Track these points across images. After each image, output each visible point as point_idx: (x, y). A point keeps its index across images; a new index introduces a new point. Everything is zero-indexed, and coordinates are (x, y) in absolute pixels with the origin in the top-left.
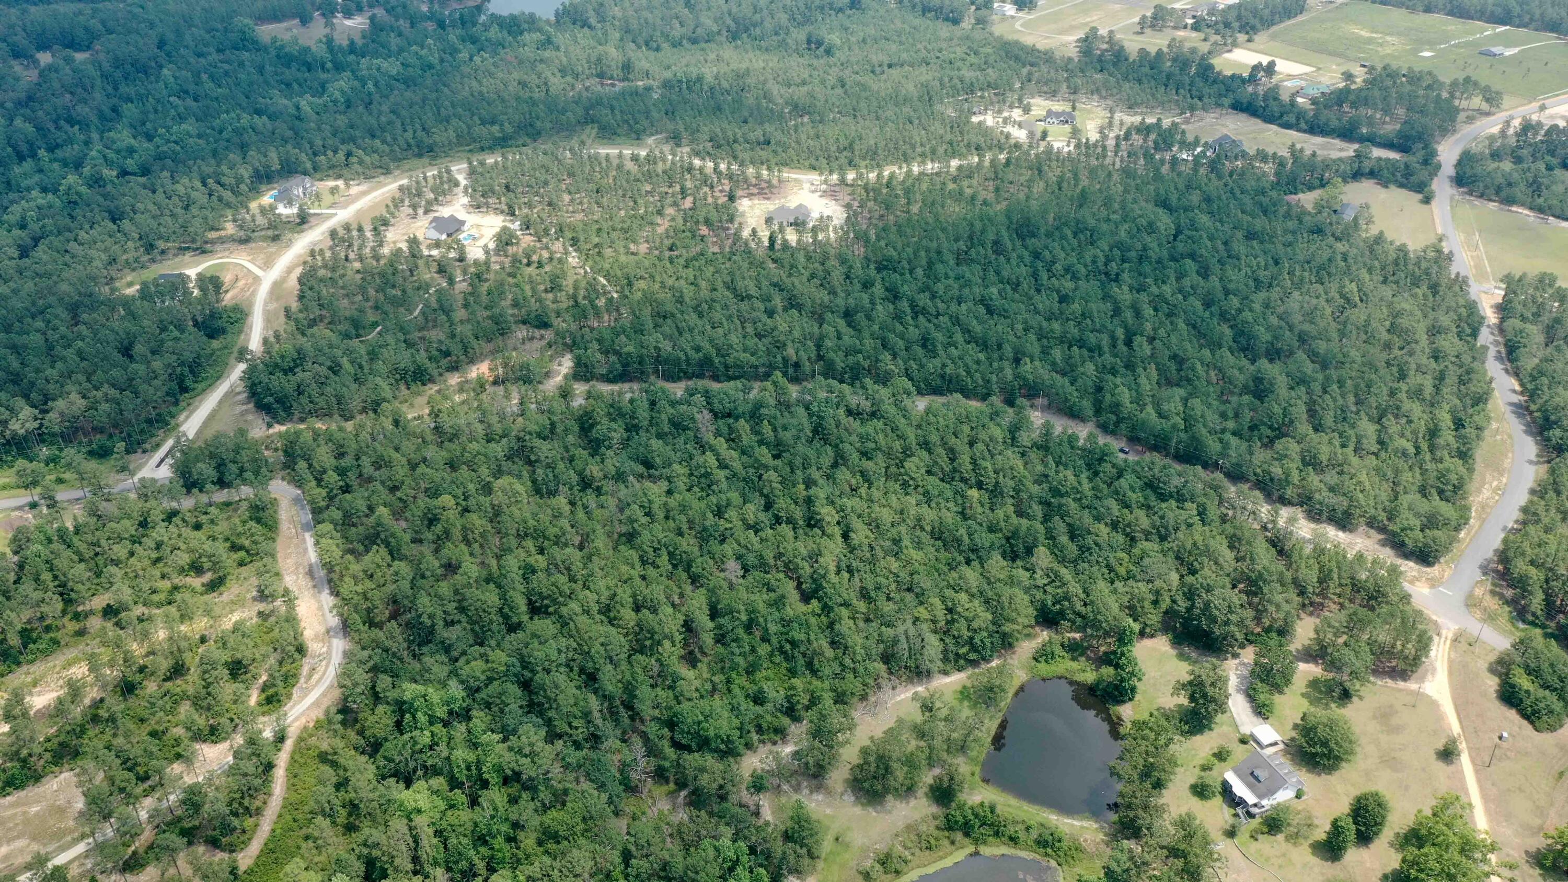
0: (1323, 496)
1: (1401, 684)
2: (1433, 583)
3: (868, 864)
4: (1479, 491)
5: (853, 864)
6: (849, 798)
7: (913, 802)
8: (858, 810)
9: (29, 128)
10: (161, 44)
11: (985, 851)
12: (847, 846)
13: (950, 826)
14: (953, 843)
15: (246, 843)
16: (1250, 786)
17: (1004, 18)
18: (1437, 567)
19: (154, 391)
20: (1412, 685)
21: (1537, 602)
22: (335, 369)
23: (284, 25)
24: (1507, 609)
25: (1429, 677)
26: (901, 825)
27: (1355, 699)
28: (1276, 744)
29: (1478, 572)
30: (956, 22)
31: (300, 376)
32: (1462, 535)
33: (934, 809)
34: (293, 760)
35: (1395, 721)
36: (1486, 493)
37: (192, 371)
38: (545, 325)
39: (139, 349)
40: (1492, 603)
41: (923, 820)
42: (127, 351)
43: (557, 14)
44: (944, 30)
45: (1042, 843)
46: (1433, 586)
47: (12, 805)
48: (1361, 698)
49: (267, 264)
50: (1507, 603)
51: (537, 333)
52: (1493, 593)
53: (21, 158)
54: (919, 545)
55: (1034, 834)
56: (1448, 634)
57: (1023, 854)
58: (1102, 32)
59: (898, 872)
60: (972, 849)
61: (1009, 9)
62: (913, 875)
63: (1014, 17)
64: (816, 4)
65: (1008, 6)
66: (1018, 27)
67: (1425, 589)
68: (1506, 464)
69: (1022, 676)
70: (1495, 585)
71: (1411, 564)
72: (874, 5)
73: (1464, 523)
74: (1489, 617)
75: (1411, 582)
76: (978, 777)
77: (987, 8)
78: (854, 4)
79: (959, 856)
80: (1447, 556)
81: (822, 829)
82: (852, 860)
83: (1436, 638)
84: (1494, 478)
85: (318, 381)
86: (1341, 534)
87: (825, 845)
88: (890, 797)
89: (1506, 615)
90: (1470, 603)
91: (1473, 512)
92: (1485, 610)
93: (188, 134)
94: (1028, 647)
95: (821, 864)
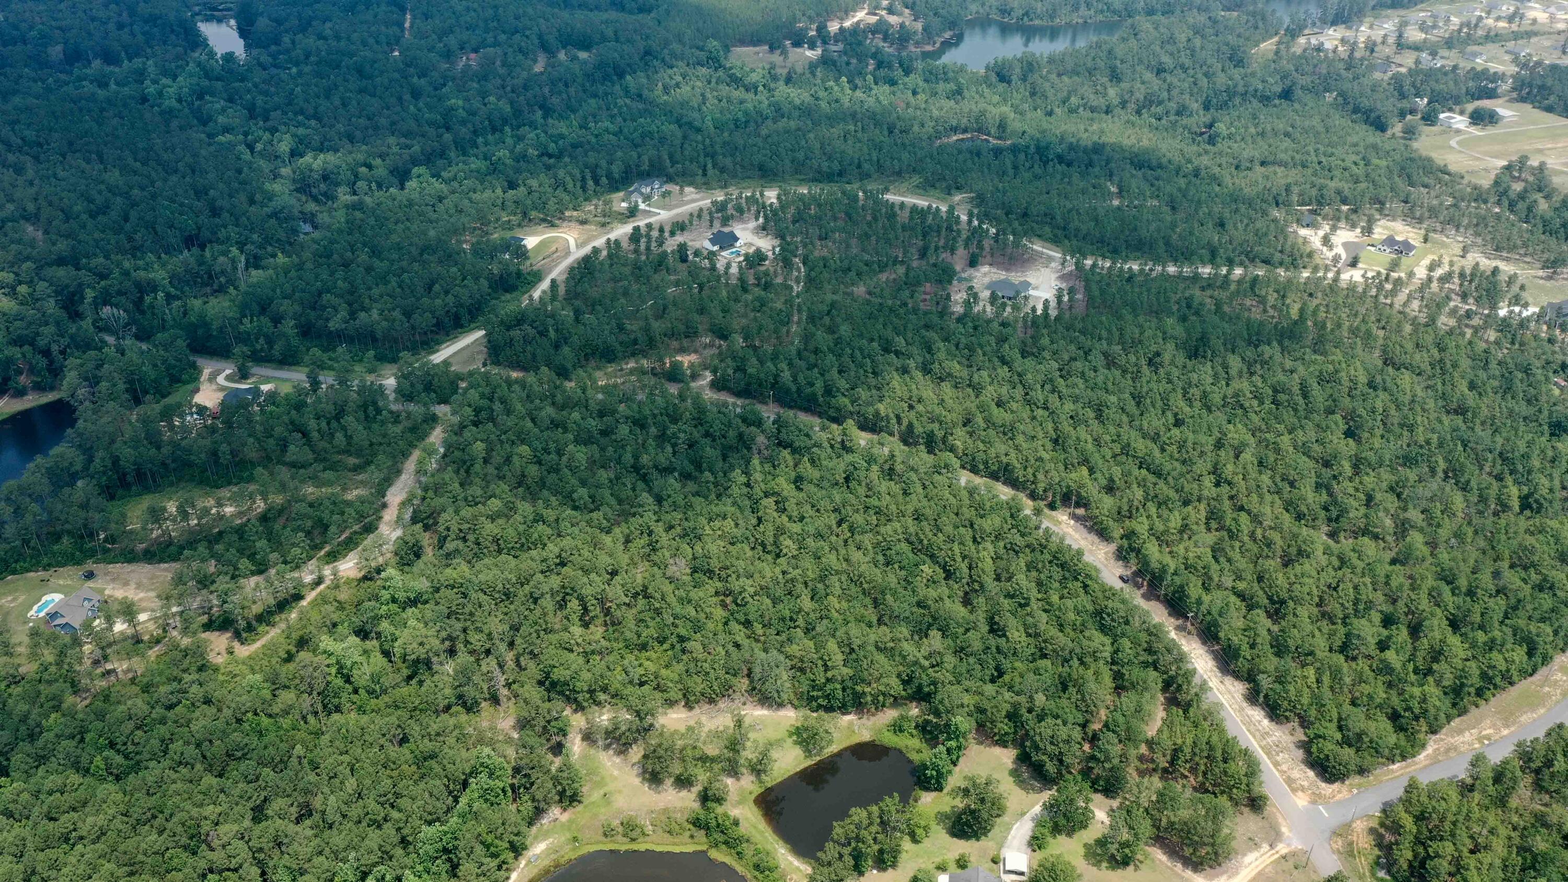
0: (1265, 682)
1: (1189, 873)
2: (1316, 798)
3: (616, 823)
4: (1460, 732)
5: (602, 817)
6: (637, 770)
7: (684, 793)
8: (637, 781)
11: (714, 854)
12: (609, 803)
13: (696, 823)
14: (692, 836)
15: (254, 641)
17: (1450, 130)
18: (1336, 786)
19: (423, 320)
21: (1405, 855)
22: (543, 333)
23: (757, 49)
24: (1377, 852)
25: (1225, 877)
26: (662, 805)
27: (1131, 868)
28: (1022, 874)
29: (1379, 806)
30: (1380, 126)
31: (516, 333)
32: (1396, 766)
33: (696, 805)
34: (316, 599)
36: (1467, 737)
37: (470, 312)
38: (724, 337)
39: (437, 287)
40: (1364, 842)
41: (682, 810)
42: (429, 288)
43: (987, 68)
44: (1359, 133)
45: (757, 867)
46: (1314, 802)
47: (164, 570)
48: (1137, 868)
49: (583, 243)
50: (1379, 845)
52: (1372, 831)
55: (756, 859)
56: (1282, 849)
57: (739, 869)
58: (1534, 162)
59: (633, 840)
60: (704, 848)
61: (1460, 121)
62: (642, 847)
63: (1458, 131)
64: (1241, 89)
65: (1459, 118)
66: (1453, 143)
67: (1301, 801)
68: (1524, 718)
69: (866, 736)
70: (1382, 825)
71: (1311, 773)
72: (1309, 99)
73: (1404, 758)
74: (1349, 852)
75: (1294, 790)
76: (753, 796)
77: (1429, 118)
78: (1287, 95)
79: (690, 848)
80: (1356, 780)
81: (601, 783)
82: (603, 814)
83: (1265, 847)
84: (1493, 726)
85: (526, 340)
86: (1266, 722)
87: (591, 795)
88: (669, 782)
89: (1371, 858)
90: (1342, 831)
91: (1429, 750)
92: (1351, 844)
93: (607, 130)
94: (891, 714)
95: (580, 808)
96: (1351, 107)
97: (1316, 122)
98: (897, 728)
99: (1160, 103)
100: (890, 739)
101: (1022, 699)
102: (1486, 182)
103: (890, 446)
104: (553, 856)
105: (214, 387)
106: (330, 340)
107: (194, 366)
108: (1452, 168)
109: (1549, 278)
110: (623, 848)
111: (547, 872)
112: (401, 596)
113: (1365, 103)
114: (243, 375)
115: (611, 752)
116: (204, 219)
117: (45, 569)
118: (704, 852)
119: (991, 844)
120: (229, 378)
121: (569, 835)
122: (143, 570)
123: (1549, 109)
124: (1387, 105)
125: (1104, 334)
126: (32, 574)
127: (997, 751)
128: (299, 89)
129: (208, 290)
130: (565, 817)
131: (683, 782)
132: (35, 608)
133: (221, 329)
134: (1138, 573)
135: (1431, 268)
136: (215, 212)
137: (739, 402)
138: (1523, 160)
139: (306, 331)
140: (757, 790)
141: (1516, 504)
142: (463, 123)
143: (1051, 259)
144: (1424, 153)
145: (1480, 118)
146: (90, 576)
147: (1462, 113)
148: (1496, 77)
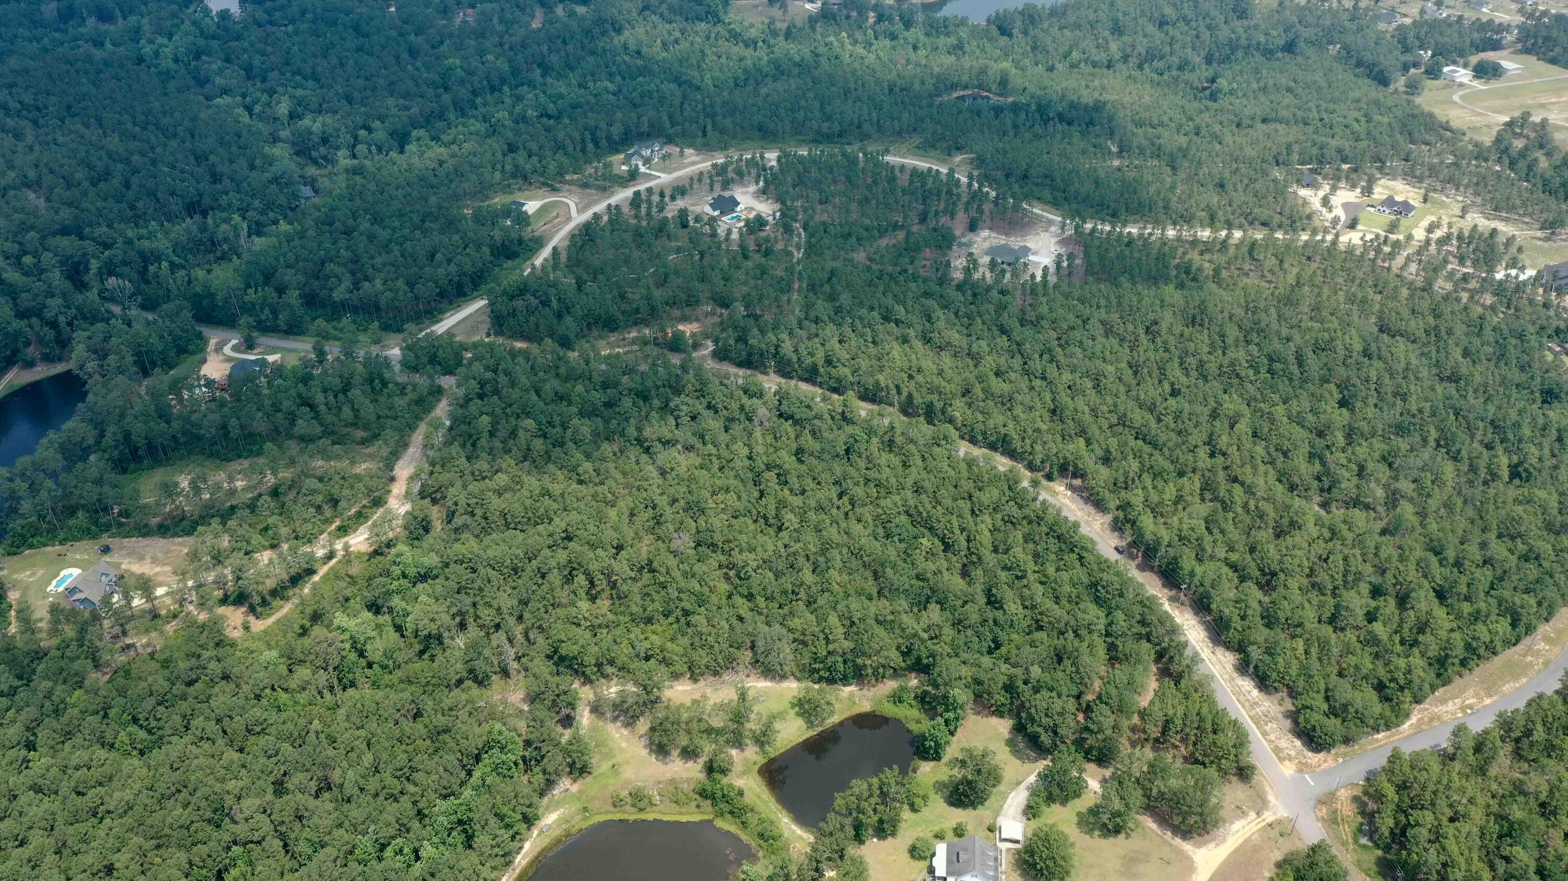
0: (1255, 653)
1: (1178, 841)
2: (1303, 768)
3: (624, 794)
4: (1444, 701)
5: (611, 788)
6: (644, 741)
7: (690, 764)
8: (644, 752)
9: (506, 68)
11: (720, 823)
12: (617, 774)
13: (703, 794)
14: (698, 806)
15: (269, 615)
16: (949, 862)
18: (1322, 755)
19: (426, 290)
20: (1187, 847)
21: (1386, 823)
22: (545, 303)
24: (1360, 819)
25: (1212, 845)
26: (668, 776)
27: (1122, 836)
28: (1017, 842)
29: (1363, 775)
30: (1383, 81)
31: (519, 303)
32: (1381, 736)
33: (702, 776)
34: (327, 574)
35: (1141, 868)
36: (1451, 706)
37: (473, 281)
38: (726, 306)
39: (439, 256)
40: (1347, 809)
41: (688, 781)
42: (432, 256)
44: (1362, 88)
45: (761, 836)
46: (1300, 771)
47: (180, 544)
48: (1128, 836)
50: (1363, 813)
52: (1355, 799)
53: (493, 89)
55: (759, 828)
56: (1269, 817)
57: (744, 837)
58: (1536, 118)
59: (641, 810)
60: (710, 817)
61: (1463, 75)
62: (650, 817)
63: (1461, 85)
64: (1243, 42)
65: (1462, 71)
66: (1456, 98)
67: (1288, 770)
68: (1507, 688)
69: (866, 706)
70: (1366, 793)
71: (1298, 743)
72: (1311, 52)
73: (1388, 727)
74: (1333, 820)
75: (1281, 760)
76: (757, 768)
77: (1433, 72)
78: (1289, 47)
79: (696, 818)
80: (1342, 749)
81: (609, 755)
82: (613, 785)
83: (1252, 815)
84: (1476, 695)
85: (530, 311)
86: (1255, 692)
87: (601, 766)
88: (675, 753)
89: (1354, 825)
90: (1327, 799)
91: (1413, 720)
92: (1335, 812)
93: (606, 90)
94: (891, 685)
95: (589, 779)
96: (1353, 61)
97: (1318, 77)
98: (897, 698)
99: (1162, 58)
100: (890, 710)
101: (1018, 671)
102: (1487, 140)
103: (891, 417)
104: (564, 826)
105: (221, 357)
106: (336, 310)
107: (200, 336)
108: (1454, 124)
109: (1547, 239)
110: (632, 817)
111: (558, 841)
112: (412, 571)
113: (1368, 57)
114: (249, 345)
115: (619, 724)
116: (205, 186)
117: (61, 543)
118: (711, 821)
119: (987, 813)
120: (235, 348)
121: (579, 806)
122: (159, 544)
123: (1553, 61)
124: (1390, 59)
125: (1103, 302)
126: (49, 549)
127: (994, 721)
128: (296, 48)
129: (211, 257)
130: (575, 788)
131: (689, 754)
132: (54, 583)
133: (226, 300)
134: (1133, 544)
135: (1430, 229)
136: (216, 178)
137: (741, 372)
138: (1526, 115)
139: (311, 300)
140: (761, 760)
141: (1505, 473)
142: (462, 82)
143: (1050, 222)
144: (1426, 109)
145: (1485, 71)
146: (106, 550)
147: (1465, 66)
148: (1503, 28)
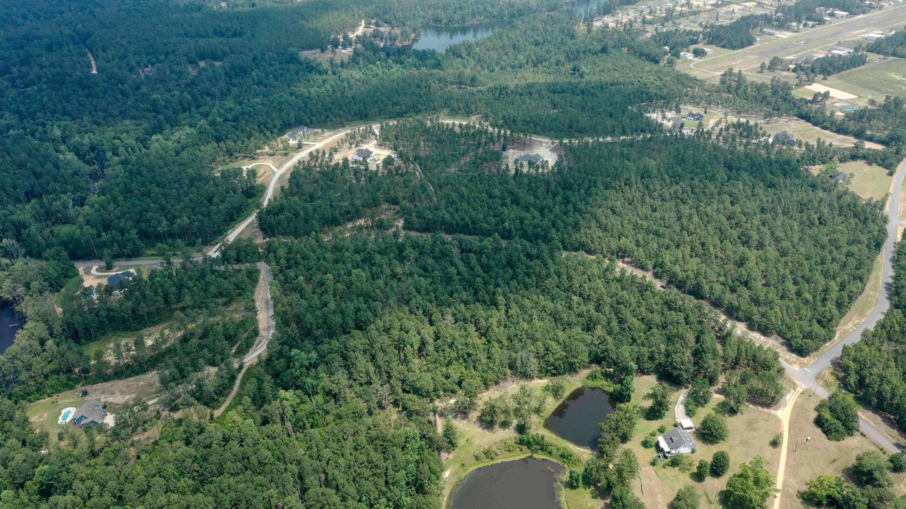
0: (756, 318)
1: (766, 410)
2: (802, 365)
3: (479, 453)
4: (846, 324)
5: (471, 452)
6: (477, 425)
7: (507, 430)
8: (480, 430)
9: (189, 97)
10: (254, 59)
11: (536, 456)
12: (471, 444)
13: (521, 442)
14: (521, 450)
15: (219, 407)
16: (668, 444)
17: (686, 60)
18: (807, 358)
19: (218, 218)
20: (772, 411)
21: (853, 379)
22: (296, 215)
23: (313, 51)
24: (838, 382)
25: (782, 408)
26: (499, 439)
27: (739, 414)
28: (691, 428)
29: (829, 363)
30: (657, 62)
31: (281, 217)
32: (828, 344)
33: (516, 435)
34: (244, 377)
35: (756, 425)
36: (850, 325)
38: (397, 203)
39: (215, 200)
40: (831, 379)
41: (510, 439)
42: (210, 200)
43: (447, 50)
44: (648, 66)
45: (563, 456)
46: (801, 367)
47: (133, 381)
48: (742, 413)
49: (279, 167)
50: (838, 379)
51: (392, 207)
52: (832, 374)
53: (184, 111)
54: (541, 319)
55: (560, 453)
56: (800, 390)
57: (553, 460)
58: (736, 71)
59: (492, 459)
60: (530, 454)
61: (690, 56)
62: (499, 461)
63: (690, 61)
64: (582, 50)
65: (689, 54)
66: (691, 66)
67: (796, 368)
68: (868, 313)
69: (579, 385)
70: (835, 370)
71: (794, 355)
72: (615, 51)
73: (830, 339)
74: (827, 385)
75: (791, 364)
76: (541, 424)
77: (677, 55)
78: (604, 50)
79: (523, 456)
80: (815, 353)
81: (462, 435)
82: (472, 450)
83: (792, 391)
84: (857, 319)
85: (289, 221)
86: (762, 337)
87: (461, 442)
88: (497, 427)
89: (837, 385)
90: (818, 377)
91: (838, 334)
92: (826, 381)
93: (257, 103)
94: (585, 372)
95: (457, 450)
96: (638, 54)
97: (625, 62)
98: (593, 377)
99: (546, 60)
100: (590, 383)
101: (654, 348)
102: (717, 82)
103: (518, 244)
104: (457, 476)
105: (92, 277)
106: (160, 237)
107: (73, 266)
108: (699, 78)
109: (768, 123)
110: (490, 464)
111: (457, 485)
112: (306, 363)
113: (646, 51)
114: (109, 268)
115: (459, 419)
116: (33, 180)
117: (49, 396)
118: (531, 457)
119: (669, 419)
120: (97, 270)
121: (459, 465)
122: (119, 384)
123: (724, 47)
124: (654, 50)
125: (598, 172)
126: (41, 401)
127: (646, 377)
128: (45, 99)
129: (49, 223)
130: (451, 456)
131: (505, 425)
132: (60, 418)
134: (669, 282)
135: (718, 124)
136: (37, 175)
137: (424, 235)
138: (731, 70)
139: (144, 235)
140: (542, 421)
141: (817, 222)
142: (166, 108)
143: (541, 143)
144: (683, 72)
145: (698, 53)
146: (85, 393)
147: (688, 51)
148: (696, 34)
